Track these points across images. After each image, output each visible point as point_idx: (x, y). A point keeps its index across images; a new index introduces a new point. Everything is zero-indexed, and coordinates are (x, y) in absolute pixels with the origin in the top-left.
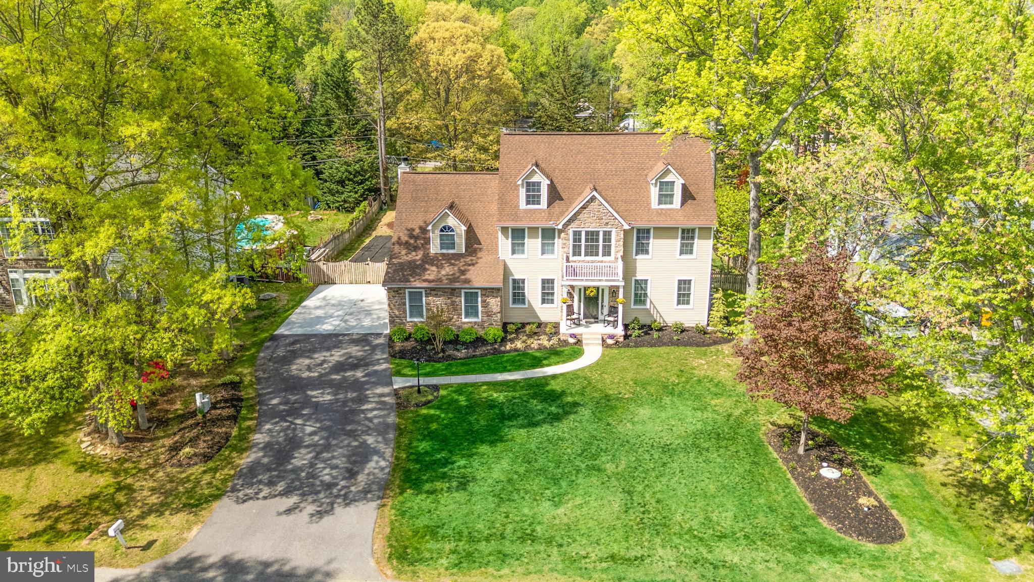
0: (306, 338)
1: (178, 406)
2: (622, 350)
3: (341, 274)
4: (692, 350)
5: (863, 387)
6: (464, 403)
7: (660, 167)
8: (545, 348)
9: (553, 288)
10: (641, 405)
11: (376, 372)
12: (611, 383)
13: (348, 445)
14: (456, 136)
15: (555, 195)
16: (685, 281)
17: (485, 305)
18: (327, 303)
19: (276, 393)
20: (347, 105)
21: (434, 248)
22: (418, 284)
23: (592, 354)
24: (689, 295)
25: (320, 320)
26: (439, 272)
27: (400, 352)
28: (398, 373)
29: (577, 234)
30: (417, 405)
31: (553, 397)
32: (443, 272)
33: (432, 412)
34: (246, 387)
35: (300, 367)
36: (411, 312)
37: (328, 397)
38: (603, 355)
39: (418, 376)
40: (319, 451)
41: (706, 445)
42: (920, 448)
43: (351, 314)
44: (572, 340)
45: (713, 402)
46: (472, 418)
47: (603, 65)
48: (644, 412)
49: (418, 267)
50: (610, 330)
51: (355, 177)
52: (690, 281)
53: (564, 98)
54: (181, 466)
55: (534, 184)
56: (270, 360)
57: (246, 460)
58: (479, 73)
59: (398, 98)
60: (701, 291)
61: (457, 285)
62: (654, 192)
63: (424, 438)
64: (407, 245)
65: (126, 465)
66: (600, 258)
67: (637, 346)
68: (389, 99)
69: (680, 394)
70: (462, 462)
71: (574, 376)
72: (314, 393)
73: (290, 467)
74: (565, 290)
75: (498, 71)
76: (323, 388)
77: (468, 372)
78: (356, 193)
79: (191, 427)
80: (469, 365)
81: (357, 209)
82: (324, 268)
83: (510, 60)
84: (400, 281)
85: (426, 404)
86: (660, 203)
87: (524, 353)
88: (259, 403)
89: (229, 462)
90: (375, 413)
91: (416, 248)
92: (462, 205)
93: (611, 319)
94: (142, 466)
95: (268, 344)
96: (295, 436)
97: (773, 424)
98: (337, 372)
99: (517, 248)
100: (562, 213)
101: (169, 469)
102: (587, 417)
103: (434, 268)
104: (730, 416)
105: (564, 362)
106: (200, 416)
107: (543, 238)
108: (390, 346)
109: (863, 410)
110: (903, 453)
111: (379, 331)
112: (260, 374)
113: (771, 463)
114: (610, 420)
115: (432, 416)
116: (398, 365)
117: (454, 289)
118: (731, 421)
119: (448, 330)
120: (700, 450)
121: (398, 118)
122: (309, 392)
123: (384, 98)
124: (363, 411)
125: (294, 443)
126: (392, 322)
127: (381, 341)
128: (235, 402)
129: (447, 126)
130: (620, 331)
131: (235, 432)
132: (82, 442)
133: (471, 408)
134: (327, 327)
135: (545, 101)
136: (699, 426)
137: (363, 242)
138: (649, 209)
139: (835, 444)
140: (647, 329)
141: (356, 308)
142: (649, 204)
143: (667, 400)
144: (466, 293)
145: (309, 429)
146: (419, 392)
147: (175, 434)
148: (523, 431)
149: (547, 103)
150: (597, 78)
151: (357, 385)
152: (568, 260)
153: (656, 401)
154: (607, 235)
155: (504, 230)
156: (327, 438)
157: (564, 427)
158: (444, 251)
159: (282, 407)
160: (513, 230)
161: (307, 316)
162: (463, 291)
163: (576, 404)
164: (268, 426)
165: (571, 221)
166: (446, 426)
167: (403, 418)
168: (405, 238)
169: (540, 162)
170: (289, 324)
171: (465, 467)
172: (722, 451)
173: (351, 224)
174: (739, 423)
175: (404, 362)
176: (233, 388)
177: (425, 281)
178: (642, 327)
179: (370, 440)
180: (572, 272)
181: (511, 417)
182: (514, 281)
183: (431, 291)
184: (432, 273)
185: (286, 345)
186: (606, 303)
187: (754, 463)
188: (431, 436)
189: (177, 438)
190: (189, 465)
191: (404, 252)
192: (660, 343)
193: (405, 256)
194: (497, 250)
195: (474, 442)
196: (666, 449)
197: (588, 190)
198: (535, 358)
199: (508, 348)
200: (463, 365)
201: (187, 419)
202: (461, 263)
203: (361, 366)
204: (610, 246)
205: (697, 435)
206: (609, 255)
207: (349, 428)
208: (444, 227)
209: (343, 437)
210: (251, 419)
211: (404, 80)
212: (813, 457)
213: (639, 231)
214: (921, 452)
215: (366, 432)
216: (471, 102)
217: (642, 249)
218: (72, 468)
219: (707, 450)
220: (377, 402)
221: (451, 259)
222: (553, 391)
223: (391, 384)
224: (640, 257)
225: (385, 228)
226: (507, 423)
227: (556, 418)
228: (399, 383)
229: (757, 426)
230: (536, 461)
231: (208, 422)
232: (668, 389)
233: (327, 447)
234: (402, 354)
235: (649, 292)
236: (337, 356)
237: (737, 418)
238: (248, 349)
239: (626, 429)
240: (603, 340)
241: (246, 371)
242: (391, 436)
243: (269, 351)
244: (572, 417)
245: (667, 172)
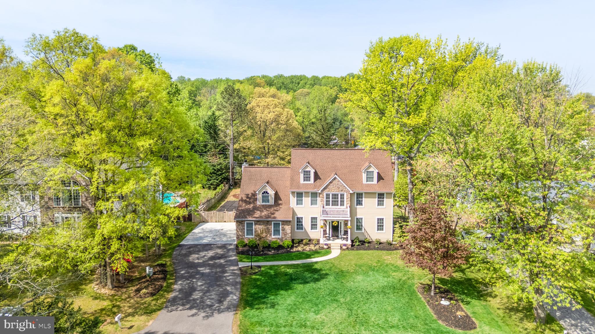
0: (196, 246)
1: (137, 274)
2: (350, 251)
3: (212, 217)
4: (384, 252)
5: (456, 260)
6: (273, 274)
7: (367, 164)
8: (313, 250)
9: (316, 222)
10: (358, 275)
11: (230, 260)
12: (344, 266)
13: (218, 290)
14: (269, 152)
15: (317, 177)
16: (380, 219)
17: (283, 230)
18: (204, 231)
19: (182, 269)
20: (215, 137)
21: (259, 203)
22: (251, 219)
23: (335, 253)
24: (383, 226)
25: (201, 238)
26: (261, 214)
27: (242, 251)
28: (241, 261)
29: (328, 196)
30: (251, 274)
31: (316, 271)
32: (263, 214)
33: (258, 277)
34: (168, 266)
35: (194, 258)
36: (247, 233)
37: (208, 271)
38: (341, 253)
39: (251, 262)
40: (205, 292)
41: (388, 292)
42: (490, 295)
43: (217, 235)
44: (325, 247)
45: (393, 274)
46: (277, 280)
47: (346, 118)
48: (360, 278)
49: (251, 211)
50: (344, 242)
51: (217, 172)
52: (383, 219)
53: (323, 134)
54: (141, 298)
55: (307, 171)
56: (179, 255)
57: (171, 295)
58: (281, 122)
59: (240, 134)
60: (388, 224)
61: (269, 219)
62: (364, 176)
63: (254, 287)
64: (245, 201)
65: (116, 297)
66: (339, 207)
67: (357, 249)
68: (236, 134)
69: (377, 270)
70: (272, 297)
71: (327, 262)
72: (201, 269)
73: (191, 298)
74: (322, 222)
75: (290, 121)
76: (206, 267)
77: (274, 260)
78: (217, 180)
79: (144, 282)
80: (274, 258)
81: (218, 188)
82: (203, 214)
83: (296, 116)
84: (242, 217)
85: (255, 274)
86: (367, 181)
87: (302, 253)
88: (175, 273)
89: (162, 296)
90: (231, 277)
91: (250, 203)
92: (273, 182)
93: (345, 237)
94: (123, 297)
95: (177, 248)
96: (193, 286)
97: (421, 284)
98: (211, 260)
99: (299, 202)
100: (320, 186)
101: (136, 299)
102: (332, 279)
103: (259, 212)
104: (400, 280)
105: (321, 256)
106: (148, 278)
107: (312, 197)
108: (237, 249)
109: (465, 279)
110: (482, 296)
111: (231, 243)
112: (175, 261)
113: (419, 300)
114: (343, 281)
115: (258, 279)
116: (241, 257)
117: (268, 221)
118: (401, 281)
119: (265, 242)
120: (385, 293)
121: (240, 144)
122: (199, 269)
123: (233, 134)
124: (225, 276)
125: (193, 289)
126: (238, 238)
127: (232, 247)
128: (164, 272)
129: (264, 147)
130: (349, 242)
131: (165, 284)
132: (94, 288)
133: (277, 275)
134: (205, 241)
135: (314, 136)
136: (385, 284)
137: (221, 204)
138: (362, 184)
139: (450, 292)
140: (363, 242)
141: (219, 233)
142: (362, 181)
143: (371, 273)
144: (274, 223)
145: (199, 284)
146: (251, 268)
147: (137, 285)
148: (301, 286)
149: (315, 137)
150: (342, 125)
151: (221, 266)
152: (323, 207)
153: (366, 273)
154: (342, 196)
155: (293, 193)
156: (208, 288)
157: (321, 284)
158: (264, 204)
159: (186, 275)
160: (297, 193)
161: (195, 237)
162: (273, 222)
163: (327, 274)
164: (180, 282)
165: (325, 189)
166: (264, 283)
167: (244, 279)
168: (244, 198)
169: (310, 162)
170: (187, 240)
171: (274, 299)
172: (395, 294)
173: (215, 195)
174: (405, 283)
175: (243, 256)
176: (162, 267)
177: (254, 217)
178: (360, 241)
179: (228, 288)
180: (324, 212)
181: (295, 280)
182: (298, 218)
183: (258, 222)
184: (257, 214)
185: (186, 249)
186: (342, 229)
187: (410, 299)
188: (257, 287)
189: (138, 286)
190: (145, 297)
191: (244, 205)
192: (369, 249)
193: (244, 206)
194: (289, 203)
195: (278, 289)
196: (369, 293)
197: (333, 175)
198: (307, 254)
199: (294, 250)
200: (272, 257)
201: (142, 279)
202: (272, 210)
203: (223, 258)
204: (343, 201)
205: (384, 287)
206: (343, 205)
207: (218, 283)
208: (264, 192)
209: (215, 287)
210: (172, 279)
211: (244, 126)
212: (438, 296)
213: (357, 194)
214: (491, 296)
215: (226, 285)
216: (277, 136)
217: (359, 203)
218: (92, 298)
219: (389, 293)
220: (231, 273)
221: (267, 207)
222: (316, 269)
223: (238, 265)
224: (358, 207)
225: (232, 197)
226: (294, 282)
227: (317, 280)
228: (241, 265)
229: (413, 284)
230: (307, 297)
231: (152, 280)
232: (372, 268)
233: (208, 291)
234: (242, 253)
235: (363, 224)
236: (211, 253)
237: (404, 281)
238: (168, 251)
239: (350, 284)
240: (341, 247)
241: (167, 260)
242: (238, 287)
243: (178, 252)
244: (325, 280)
245: (370, 167)
